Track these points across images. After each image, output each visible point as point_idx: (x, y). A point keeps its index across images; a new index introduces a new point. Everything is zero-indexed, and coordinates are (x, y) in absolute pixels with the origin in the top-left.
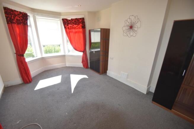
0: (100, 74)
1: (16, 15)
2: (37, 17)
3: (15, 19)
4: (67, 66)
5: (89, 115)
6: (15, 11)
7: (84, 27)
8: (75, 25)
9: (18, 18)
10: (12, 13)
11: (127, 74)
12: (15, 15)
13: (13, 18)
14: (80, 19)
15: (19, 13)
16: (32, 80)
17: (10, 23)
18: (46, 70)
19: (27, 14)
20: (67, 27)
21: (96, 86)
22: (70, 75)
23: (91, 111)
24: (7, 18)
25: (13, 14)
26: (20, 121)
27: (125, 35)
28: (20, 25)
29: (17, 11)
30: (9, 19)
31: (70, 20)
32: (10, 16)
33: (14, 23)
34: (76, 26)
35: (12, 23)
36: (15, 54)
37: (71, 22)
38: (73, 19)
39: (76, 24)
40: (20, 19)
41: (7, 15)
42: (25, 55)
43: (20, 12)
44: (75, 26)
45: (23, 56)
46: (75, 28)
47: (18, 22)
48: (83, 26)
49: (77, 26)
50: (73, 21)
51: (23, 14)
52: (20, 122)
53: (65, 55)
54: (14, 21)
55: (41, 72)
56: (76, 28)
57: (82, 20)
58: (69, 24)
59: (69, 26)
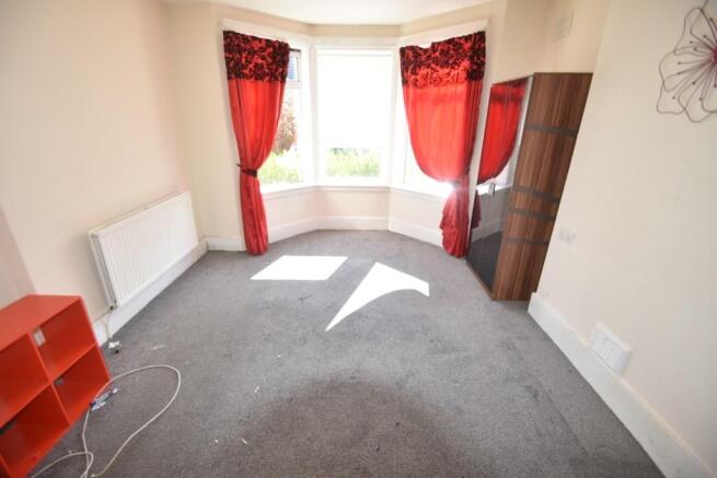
0: (494, 299)
1: (255, 52)
2: (320, 52)
3: (251, 66)
4: (391, 228)
5: (309, 439)
6: (254, 38)
7: (476, 74)
8: (442, 67)
9: (260, 61)
10: (243, 45)
11: (626, 348)
12: (253, 52)
13: (243, 61)
14: (467, 38)
15: (263, 44)
16: (265, 249)
17: (233, 76)
18: (322, 228)
19: (287, 45)
20: (413, 77)
21: (432, 341)
22: (372, 265)
23: (326, 430)
24: (228, 61)
25: (245, 50)
26: (162, 346)
27: (674, 106)
28: (260, 82)
29: (260, 40)
30: (232, 64)
31: (426, 51)
32: (237, 56)
33: (245, 76)
34: (446, 70)
35: (237, 76)
36: (239, 168)
37: (429, 57)
38: (439, 43)
39: (446, 64)
40: (264, 62)
41: (230, 52)
42: (260, 172)
43: (267, 40)
44: (443, 72)
45: (254, 173)
46: (438, 82)
47: (258, 75)
48: (475, 67)
49: (449, 74)
50: (437, 54)
51: (274, 47)
52: (159, 349)
53: (388, 188)
54: (246, 71)
55: (303, 231)
56: (446, 79)
57: (474, 44)
58: (419, 65)
59: (418, 77)
